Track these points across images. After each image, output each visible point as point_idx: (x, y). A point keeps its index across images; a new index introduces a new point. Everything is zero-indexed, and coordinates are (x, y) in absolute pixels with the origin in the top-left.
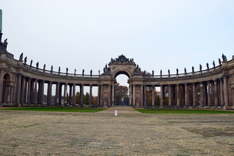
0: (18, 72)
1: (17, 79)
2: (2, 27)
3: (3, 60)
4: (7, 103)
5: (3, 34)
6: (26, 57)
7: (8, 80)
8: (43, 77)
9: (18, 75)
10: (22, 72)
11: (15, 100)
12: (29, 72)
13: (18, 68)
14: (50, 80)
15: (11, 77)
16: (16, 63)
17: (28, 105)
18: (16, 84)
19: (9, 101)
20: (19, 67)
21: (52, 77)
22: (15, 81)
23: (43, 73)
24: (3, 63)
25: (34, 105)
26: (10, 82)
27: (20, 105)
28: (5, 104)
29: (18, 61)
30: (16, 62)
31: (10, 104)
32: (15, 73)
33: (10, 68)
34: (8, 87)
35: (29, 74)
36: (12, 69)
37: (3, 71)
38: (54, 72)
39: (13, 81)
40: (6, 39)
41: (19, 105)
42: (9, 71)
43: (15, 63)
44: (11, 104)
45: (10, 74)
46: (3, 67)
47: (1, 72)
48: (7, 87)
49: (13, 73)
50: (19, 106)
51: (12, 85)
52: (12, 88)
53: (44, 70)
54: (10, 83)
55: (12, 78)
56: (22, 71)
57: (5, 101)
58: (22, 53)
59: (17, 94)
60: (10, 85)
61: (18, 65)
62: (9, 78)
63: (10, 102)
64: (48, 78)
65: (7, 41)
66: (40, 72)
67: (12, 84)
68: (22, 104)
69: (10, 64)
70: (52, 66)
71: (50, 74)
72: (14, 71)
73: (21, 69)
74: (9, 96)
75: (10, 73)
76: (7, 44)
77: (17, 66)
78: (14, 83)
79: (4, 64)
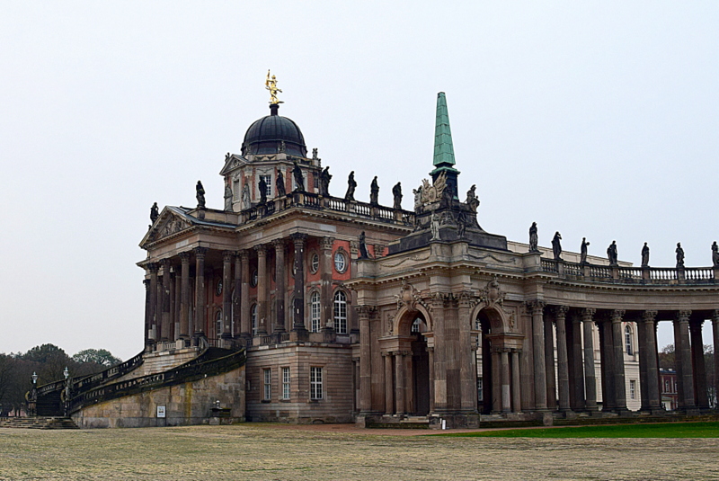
0: (530, 297)
1: (527, 321)
2: (452, 149)
3: (458, 265)
4: (502, 412)
5: (459, 173)
6: (557, 233)
7: (493, 331)
8: (645, 300)
9: (530, 308)
10: (540, 294)
11: (529, 400)
12: (577, 289)
13: (525, 281)
14: (680, 308)
15: (505, 317)
16: (518, 263)
17: (591, 415)
18: (526, 341)
19: (507, 404)
20: (527, 276)
21: (686, 294)
22: (523, 331)
23: (643, 281)
24: (461, 274)
25: (619, 414)
26: (502, 336)
27: (548, 417)
28: (496, 417)
29: (522, 256)
30: (517, 260)
31: (511, 417)
32: (520, 302)
33: (493, 286)
34: (500, 354)
35: (583, 297)
36: (503, 288)
37: (464, 302)
38: (691, 269)
39: (515, 330)
40: (473, 188)
41: (545, 419)
42: (492, 297)
43: (511, 266)
44: (518, 416)
45: (498, 308)
46: (461, 289)
47: (460, 306)
48: (497, 356)
49: (512, 304)
50: (547, 421)
51: (515, 347)
52: (516, 356)
53: (645, 268)
54: (505, 341)
55: (509, 322)
56: (540, 289)
57: (496, 405)
58: (534, 224)
59: (534, 377)
60: (506, 346)
61: (526, 270)
62: (499, 323)
63: (512, 409)
64: (667, 300)
65: (477, 193)
66: (629, 280)
67: (511, 344)
68: (565, 416)
69: (490, 272)
70: (679, 245)
71: (673, 282)
72: (513, 294)
73: (535, 284)
74: (508, 386)
75: (499, 303)
76: (478, 203)
77: (518, 276)
78: (522, 338)
79: (466, 279)
